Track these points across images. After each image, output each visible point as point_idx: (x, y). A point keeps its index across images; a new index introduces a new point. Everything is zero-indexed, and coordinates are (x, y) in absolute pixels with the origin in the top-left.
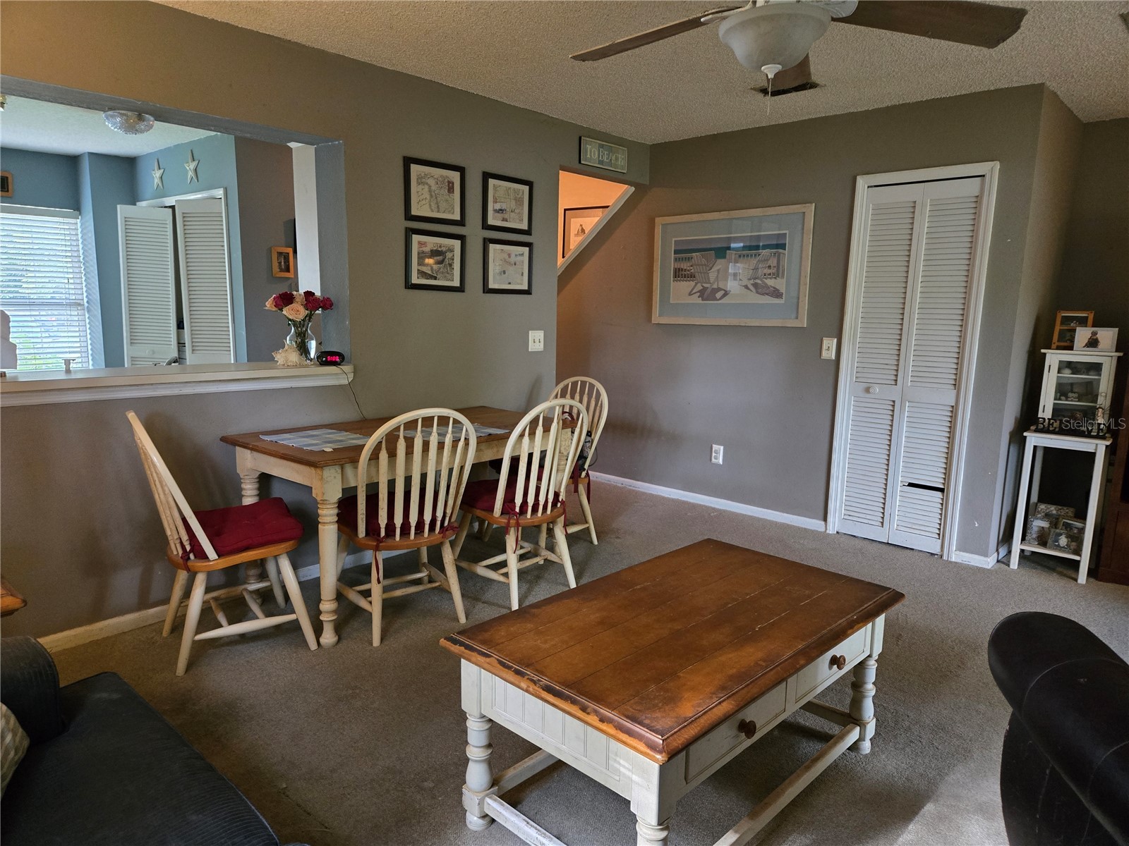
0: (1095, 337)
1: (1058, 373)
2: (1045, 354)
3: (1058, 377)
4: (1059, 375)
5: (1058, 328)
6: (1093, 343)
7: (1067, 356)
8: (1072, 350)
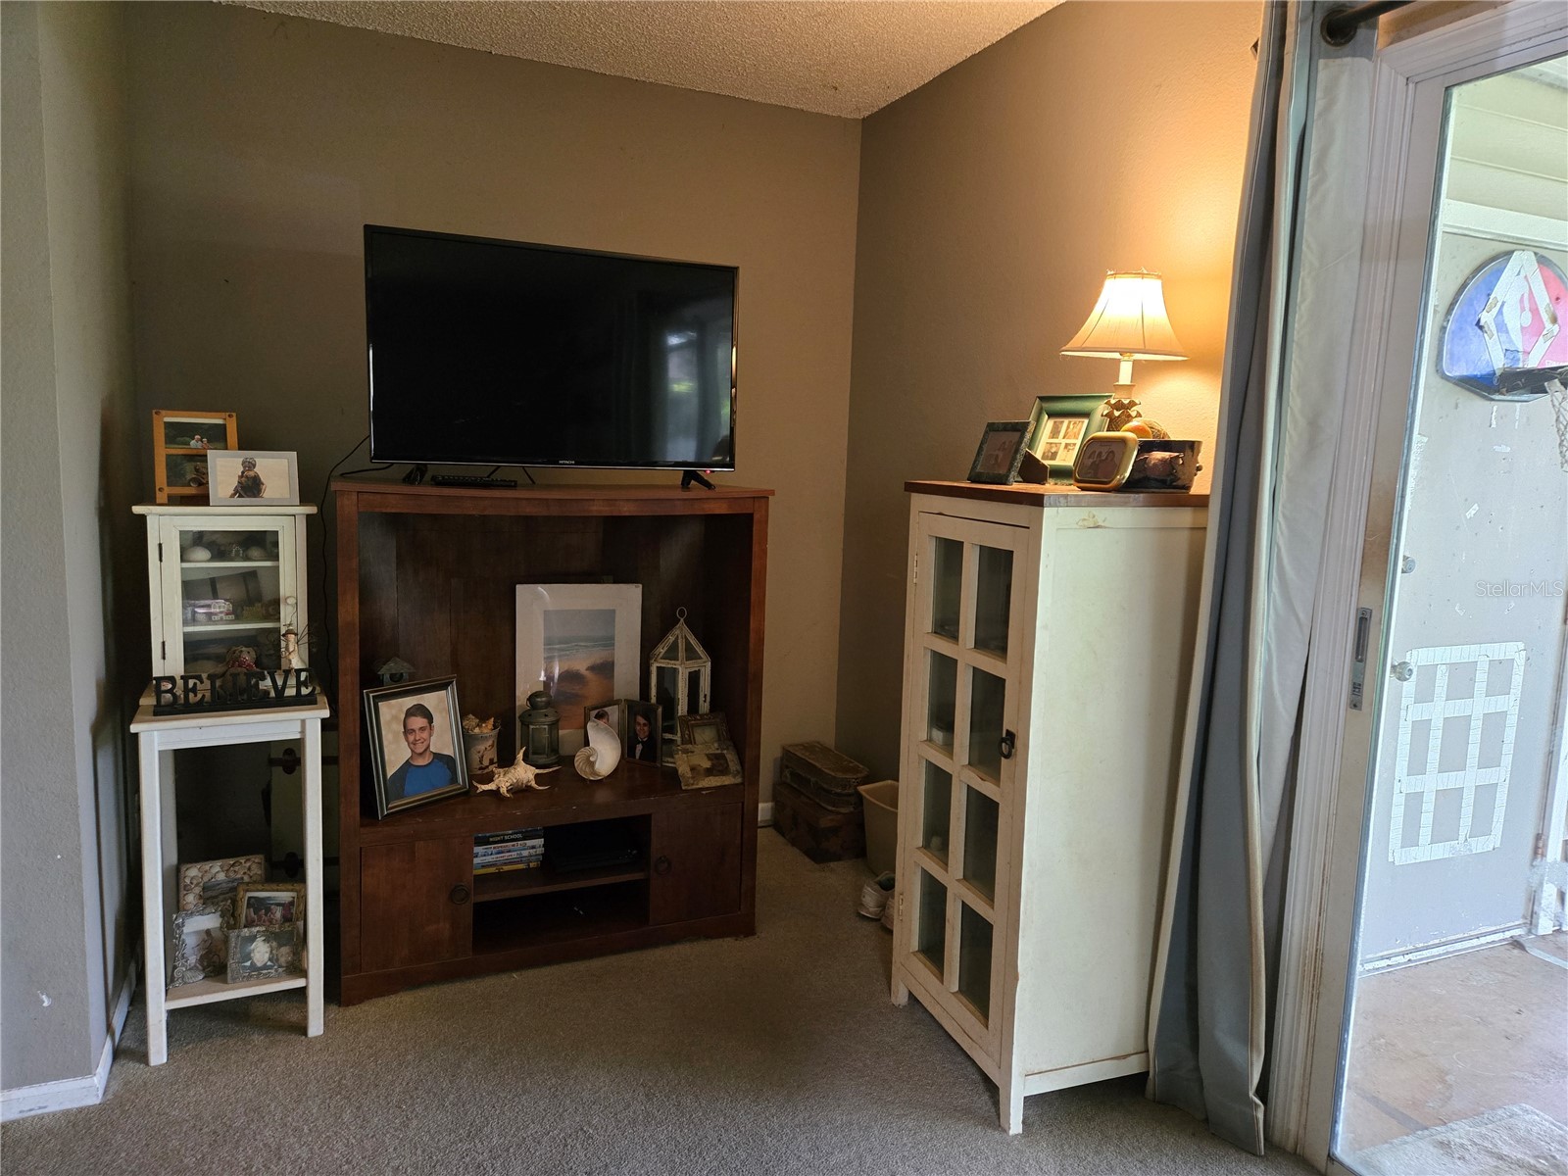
0: (251, 474)
1: (183, 560)
2: (143, 518)
3: (182, 569)
4: (186, 565)
5: (161, 452)
6: (250, 487)
7: (197, 520)
8: (207, 504)
